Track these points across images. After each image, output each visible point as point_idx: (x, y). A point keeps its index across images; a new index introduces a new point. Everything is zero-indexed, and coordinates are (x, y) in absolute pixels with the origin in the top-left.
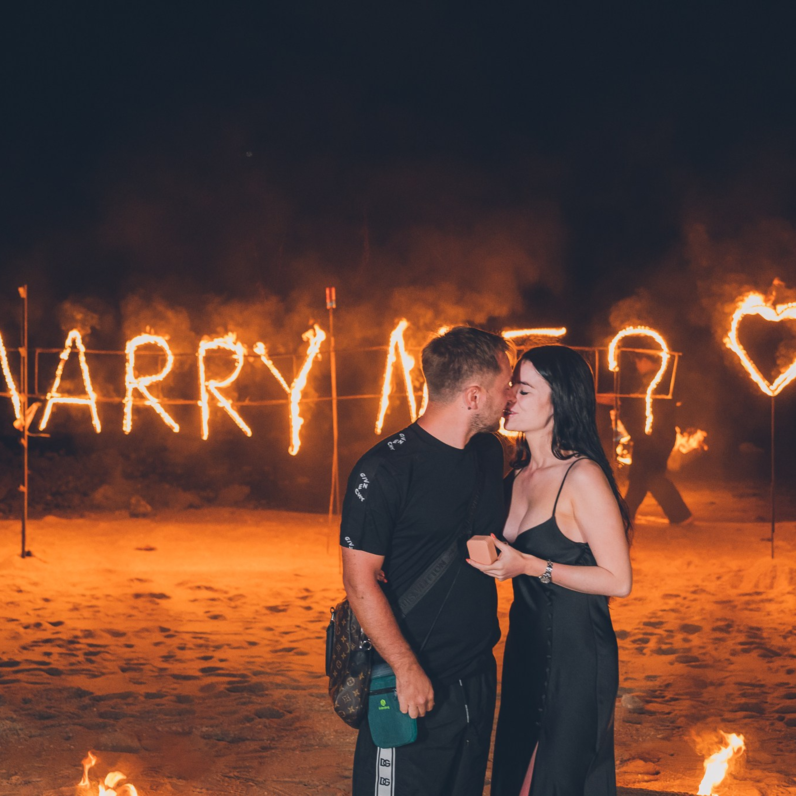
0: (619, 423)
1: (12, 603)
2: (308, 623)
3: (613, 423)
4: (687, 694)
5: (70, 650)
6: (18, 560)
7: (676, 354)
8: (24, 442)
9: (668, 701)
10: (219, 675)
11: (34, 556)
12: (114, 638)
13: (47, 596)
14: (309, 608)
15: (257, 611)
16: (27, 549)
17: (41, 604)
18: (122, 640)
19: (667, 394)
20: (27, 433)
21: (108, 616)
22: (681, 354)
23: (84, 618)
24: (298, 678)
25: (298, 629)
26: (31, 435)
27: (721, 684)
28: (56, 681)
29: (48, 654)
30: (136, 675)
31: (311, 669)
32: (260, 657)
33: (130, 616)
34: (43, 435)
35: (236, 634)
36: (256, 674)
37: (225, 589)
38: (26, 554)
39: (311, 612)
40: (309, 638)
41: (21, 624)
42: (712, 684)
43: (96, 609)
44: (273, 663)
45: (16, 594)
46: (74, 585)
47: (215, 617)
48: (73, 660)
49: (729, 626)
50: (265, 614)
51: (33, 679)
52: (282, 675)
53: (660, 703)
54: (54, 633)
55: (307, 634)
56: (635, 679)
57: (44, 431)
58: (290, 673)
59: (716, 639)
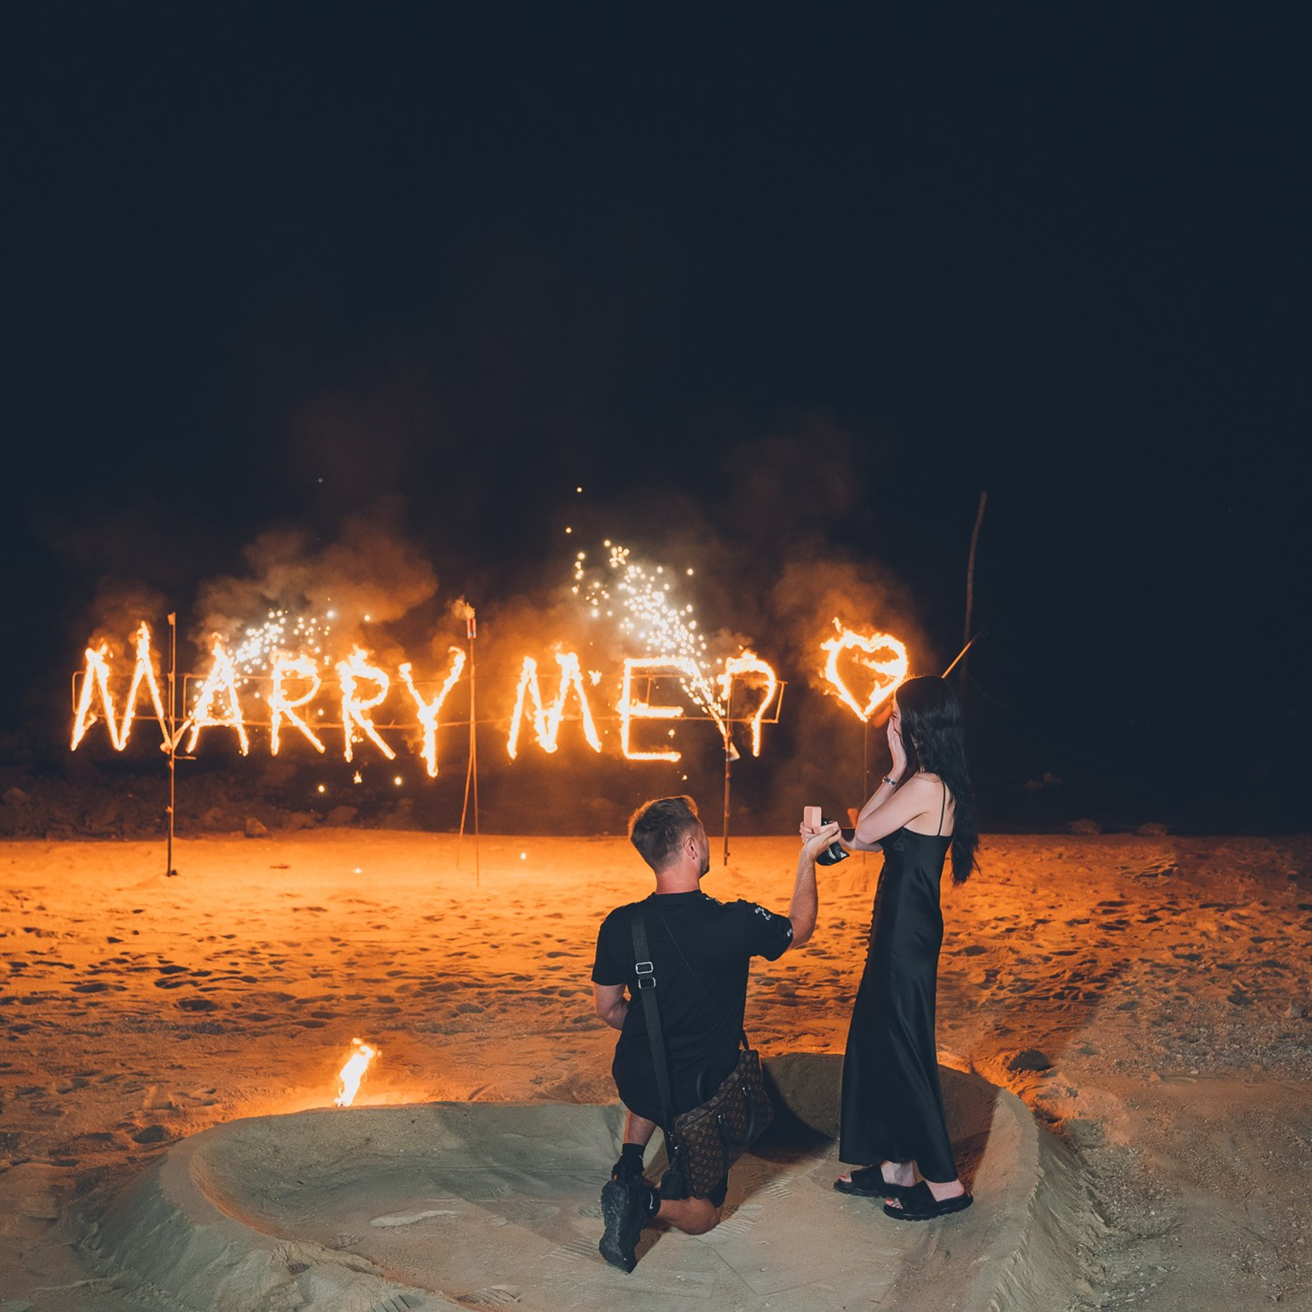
0: (732, 745)
1: (175, 919)
2: (469, 931)
3: (726, 745)
4: (826, 981)
5: (253, 959)
6: (165, 879)
7: (783, 684)
8: (172, 764)
9: (812, 987)
10: (406, 978)
11: (180, 875)
12: (290, 949)
13: (208, 911)
14: (463, 917)
15: (416, 921)
16: (172, 869)
17: (205, 920)
18: (300, 950)
19: (774, 719)
20: (173, 756)
21: (275, 928)
22: (786, 683)
23: (254, 931)
24: (482, 978)
25: (459, 936)
26: (177, 757)
27: (851, 972)
28: (255, 988)
29: (236, 964)
30: (328, 980)
31: (488, 970)
32: (436, 961)
33: (297, 928)
34: (189, 758)
35: (404, 942)
36: (441, 975)
37: (376, 901)
38: (171, 873)
39: (466, 920)
40: (475, 944)
41: (194, 938)
42: (843, 972)
43: (261, 923)
44: (451, 966)
45: (174, 910)
46: (227, 901)
47: (379, 927)
48: (262, 968)
49: (843, 924)
50: (425, 924)
51: (233, 986)
52: (466, 976)
53: (806, 989)
54: (231, 945)
55: (472, 941)
56: (777, 970)
57: (191, 754)
58: (472, 974)
59: (835, 935)
